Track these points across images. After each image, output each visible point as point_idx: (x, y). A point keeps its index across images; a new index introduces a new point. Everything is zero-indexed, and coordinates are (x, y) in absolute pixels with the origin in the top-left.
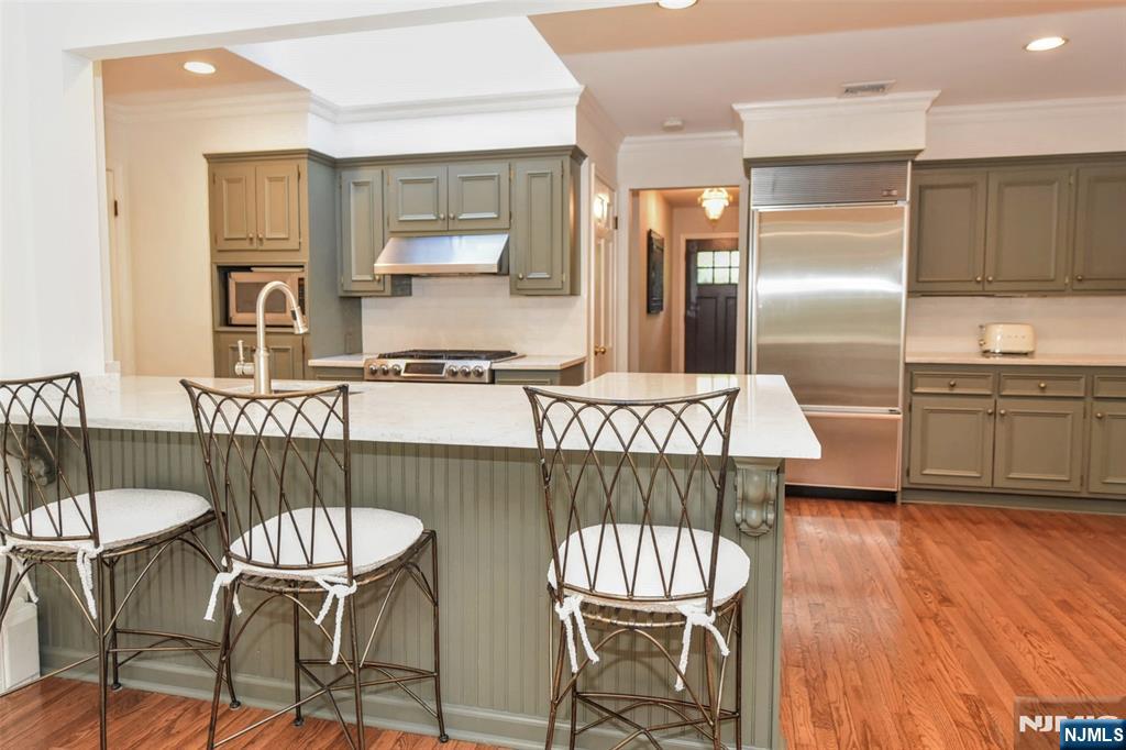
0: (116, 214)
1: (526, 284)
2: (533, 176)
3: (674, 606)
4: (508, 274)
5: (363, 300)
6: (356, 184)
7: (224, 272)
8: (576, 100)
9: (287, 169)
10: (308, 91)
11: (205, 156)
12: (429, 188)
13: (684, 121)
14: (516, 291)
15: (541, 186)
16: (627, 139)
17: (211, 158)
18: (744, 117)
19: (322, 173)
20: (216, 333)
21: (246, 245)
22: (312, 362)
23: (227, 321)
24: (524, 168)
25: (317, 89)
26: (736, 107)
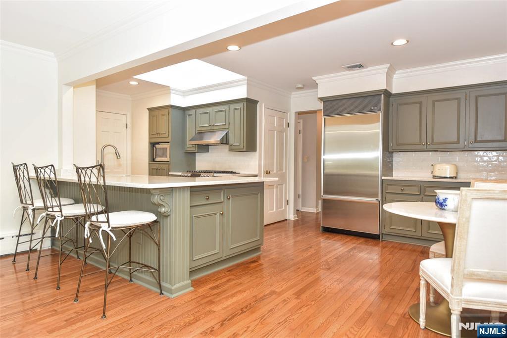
0: (127, 128)
1: (233, 147)
2: (235, 109)
3: (100, 224)
4: (228, 144)
5: (196, 154)
6: (189, 115)
7: (153, 145)
8: (246, 81)
9: (166, 112)
10: (169, 87)
11: (148, 109)
12: (207, 115)
13: (304, 85)
14: (231, 150)
15: (237, 112)
16: (293, 93)
17: (149, 109)
18: (317, 82)
19: (179, 112)
20: (149, 163)
21: (156, 136)
22: (170, 173)
23: (154, 160)
24: (233, 106)
25: (172, 86)
26: (314, 78)
